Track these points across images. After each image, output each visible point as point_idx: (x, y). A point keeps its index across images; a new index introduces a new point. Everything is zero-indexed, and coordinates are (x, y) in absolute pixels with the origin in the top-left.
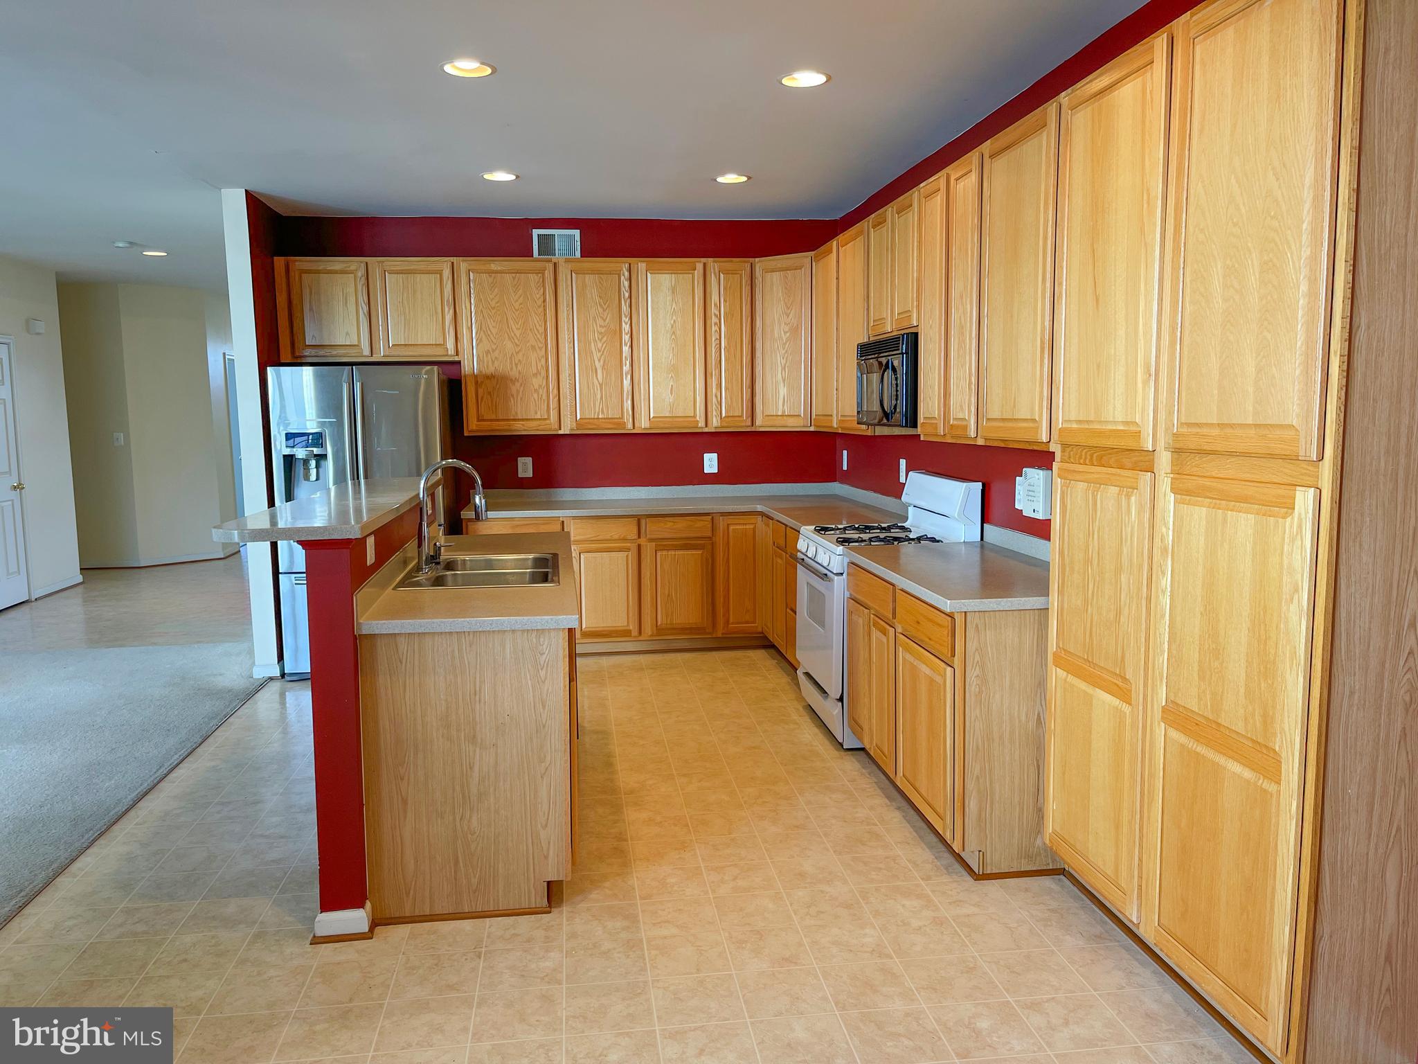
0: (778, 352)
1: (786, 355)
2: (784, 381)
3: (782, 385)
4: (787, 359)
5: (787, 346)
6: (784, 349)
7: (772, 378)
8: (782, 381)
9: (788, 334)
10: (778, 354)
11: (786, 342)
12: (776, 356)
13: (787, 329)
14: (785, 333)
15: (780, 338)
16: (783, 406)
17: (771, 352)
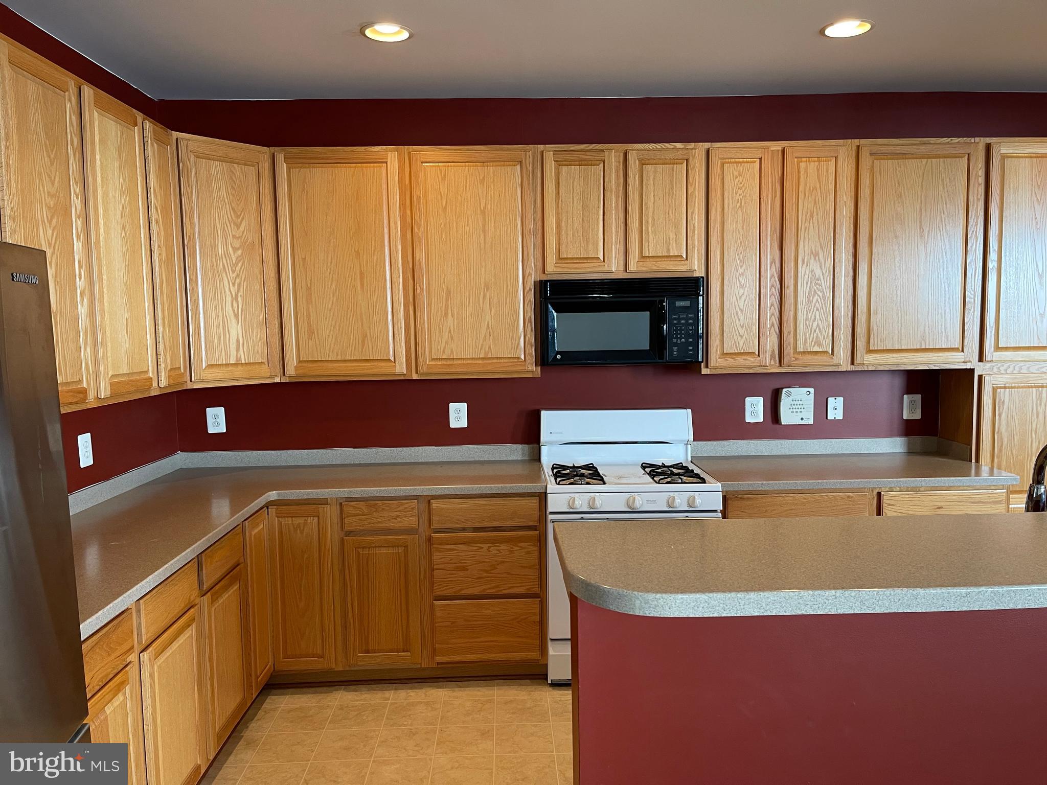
0: (224, 275)
1: (238, 281)
2: (236, 316)
3: (234, 321)
4: (239, 285)
5: (238, 269)
6: (233, 272)
7: (217, 313)
8: (233, 317)
9: (239, 252)
10: (225, 279)
11: (237, 264)
12: (222, 280)
13: (237, 244)
14: (235, 249)
15: (226, 254)
16: (238, 350)
17: (214, 274)
